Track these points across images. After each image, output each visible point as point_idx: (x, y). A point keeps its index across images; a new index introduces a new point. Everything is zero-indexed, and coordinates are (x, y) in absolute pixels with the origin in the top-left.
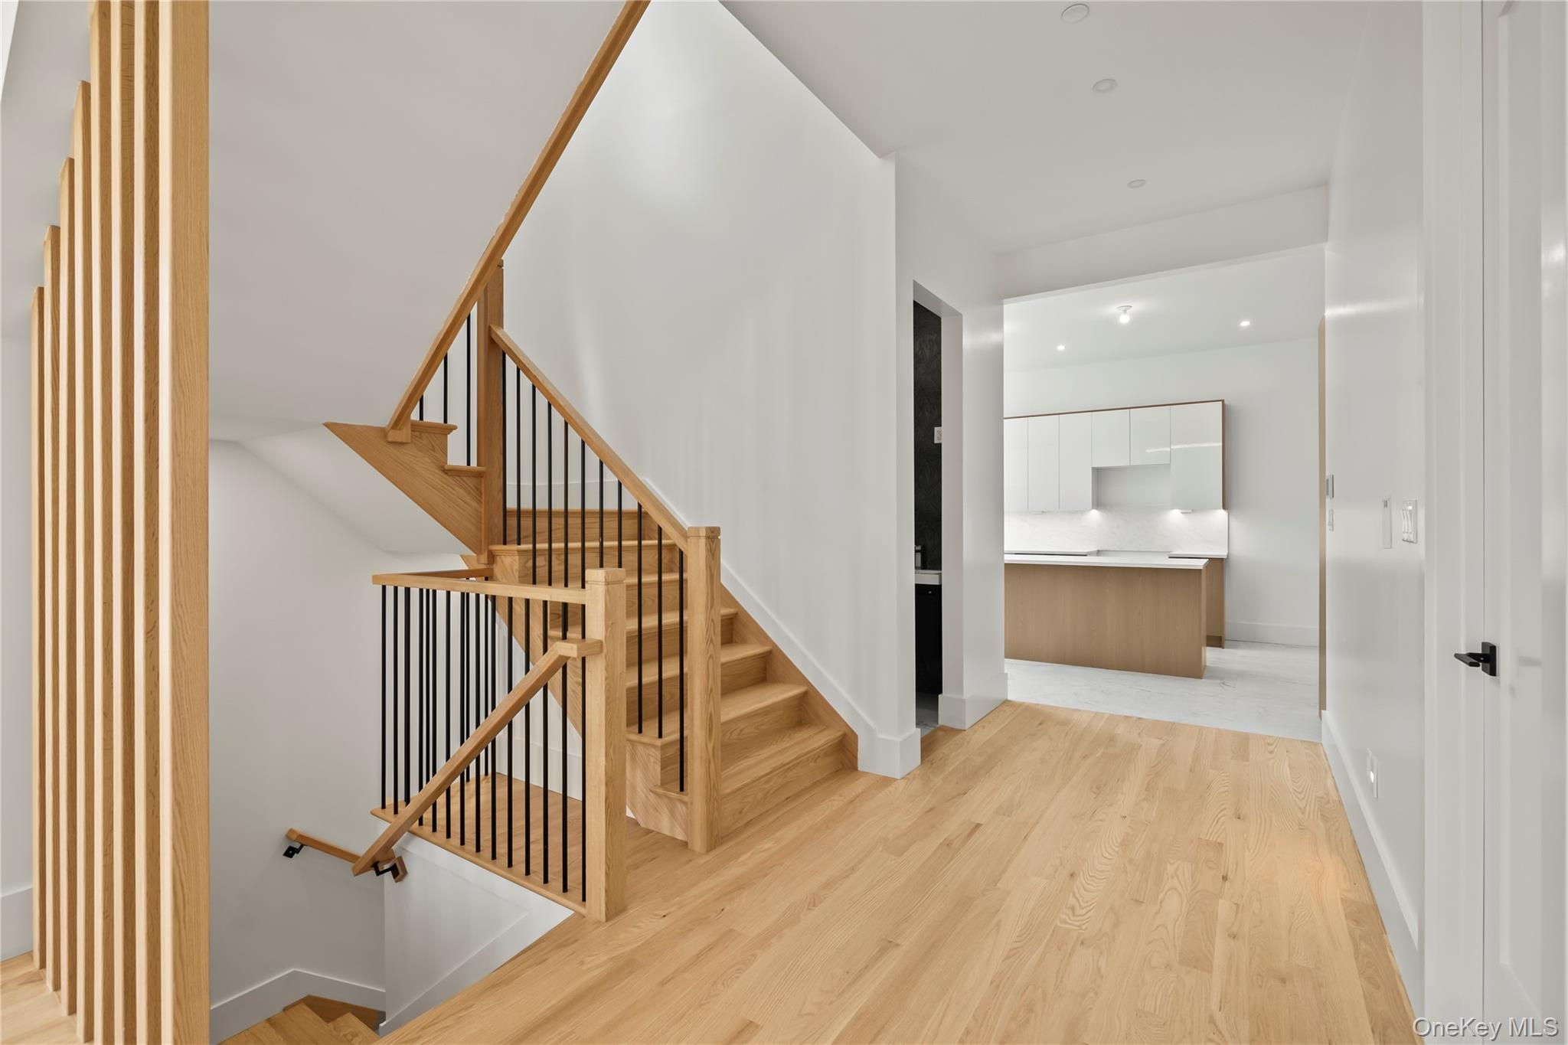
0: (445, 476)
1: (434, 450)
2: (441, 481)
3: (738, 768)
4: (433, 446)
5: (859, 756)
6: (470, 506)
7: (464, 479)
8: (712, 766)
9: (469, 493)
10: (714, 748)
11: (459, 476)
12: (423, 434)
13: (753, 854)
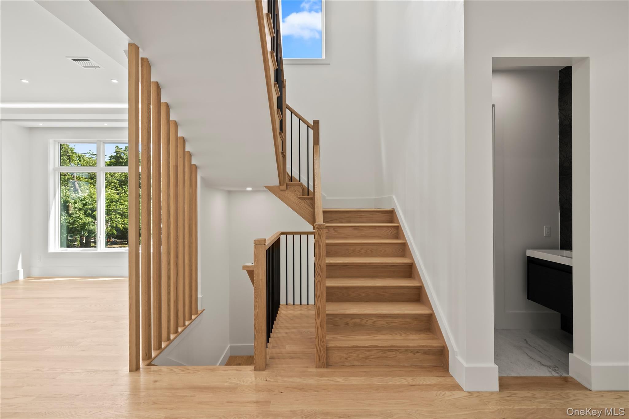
0: (300, 200)
1: (295, 191)
2: (298, 202)
3: (361, 338)
4: (295, 190)
5: (449, 364)
6: (309, 210)
7: (306, 200)
8: (320, 330)
9: (308, 205)
10: (321, 323)
11: (304, 200)
12: (292, 186)
13: (329, 379)
